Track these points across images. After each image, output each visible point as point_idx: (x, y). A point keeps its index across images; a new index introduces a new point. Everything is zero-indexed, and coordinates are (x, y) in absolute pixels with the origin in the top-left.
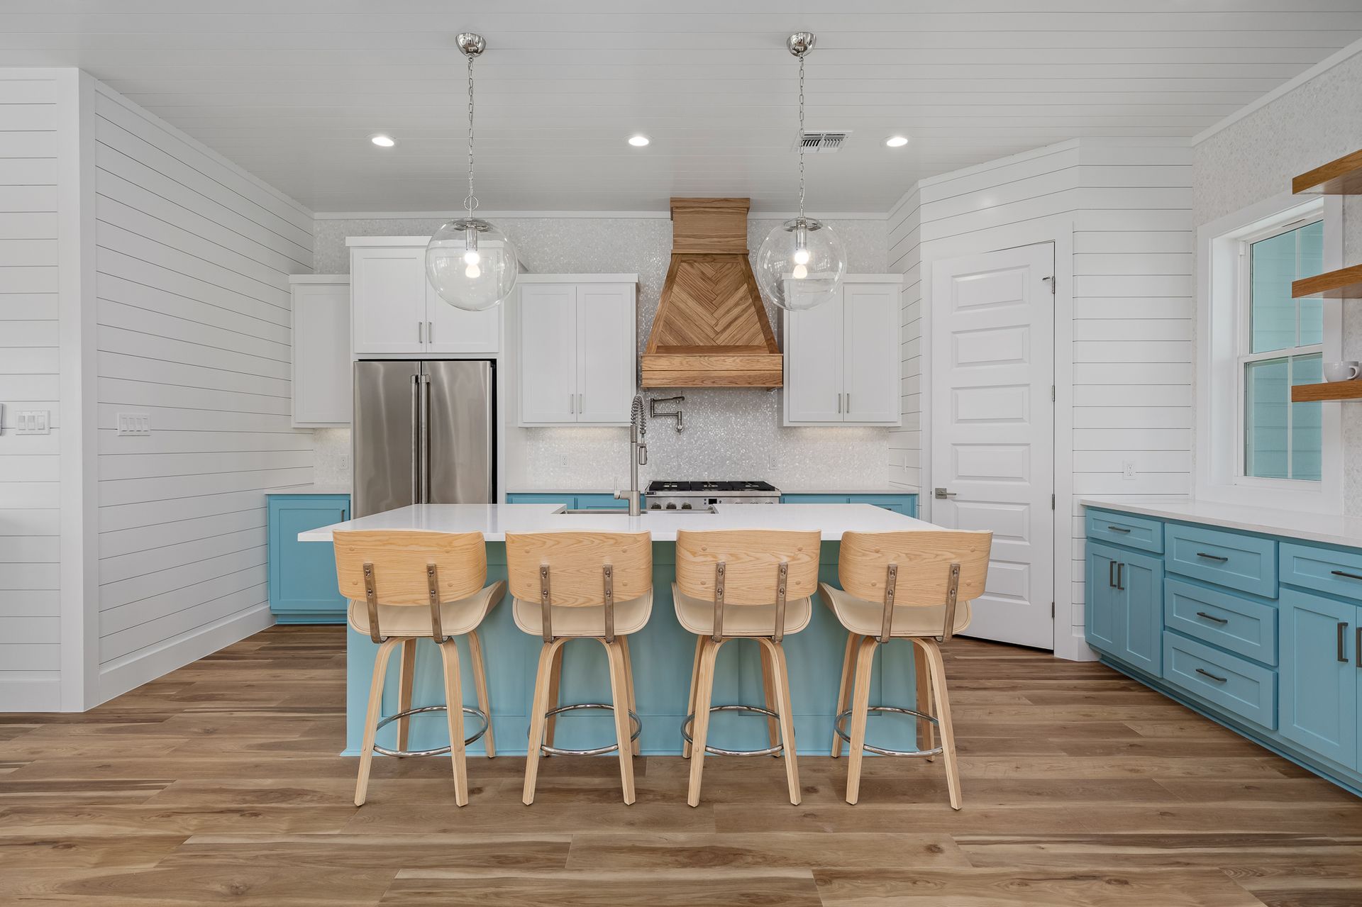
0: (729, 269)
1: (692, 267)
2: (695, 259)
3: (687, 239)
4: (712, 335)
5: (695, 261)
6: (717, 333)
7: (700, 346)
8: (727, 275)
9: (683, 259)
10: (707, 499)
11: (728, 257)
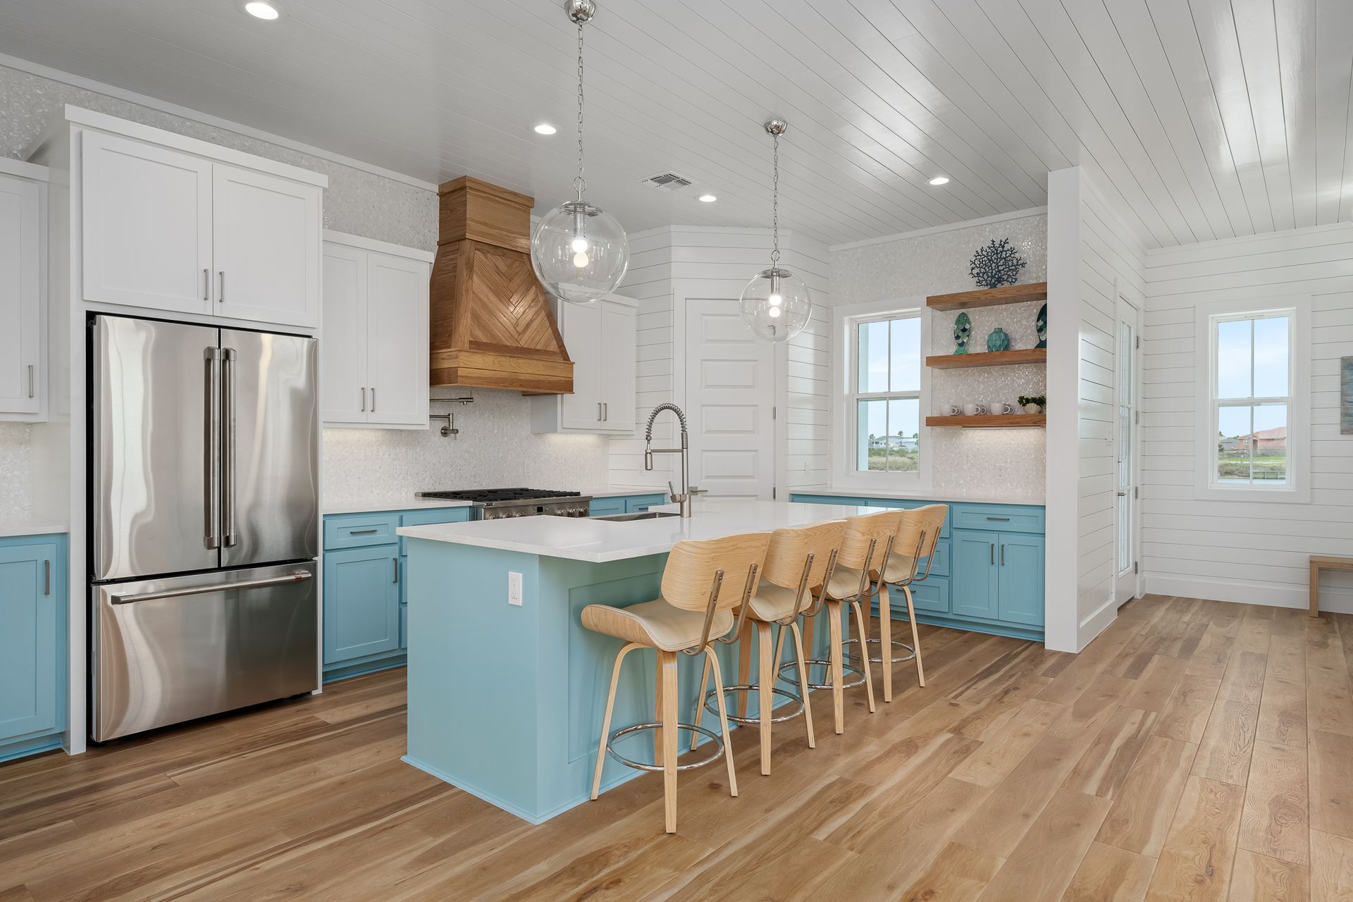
0: (517, 267)
1: (486, 257)
2: (488, 249)
3: (479, 225)
4: (516, 336)
5: (488, 252)
6: (520, 334)
7: (506, 345)
8: (517, 273)
9: (478, 247)
10: (536, 508)
11: (516, 254)
